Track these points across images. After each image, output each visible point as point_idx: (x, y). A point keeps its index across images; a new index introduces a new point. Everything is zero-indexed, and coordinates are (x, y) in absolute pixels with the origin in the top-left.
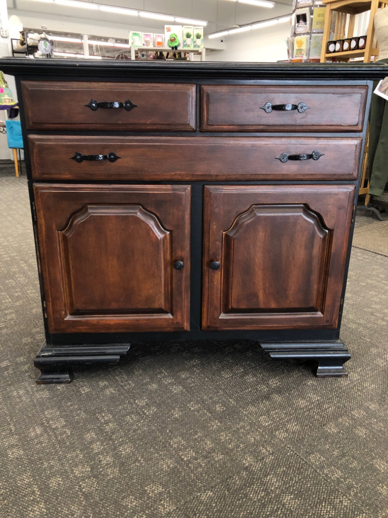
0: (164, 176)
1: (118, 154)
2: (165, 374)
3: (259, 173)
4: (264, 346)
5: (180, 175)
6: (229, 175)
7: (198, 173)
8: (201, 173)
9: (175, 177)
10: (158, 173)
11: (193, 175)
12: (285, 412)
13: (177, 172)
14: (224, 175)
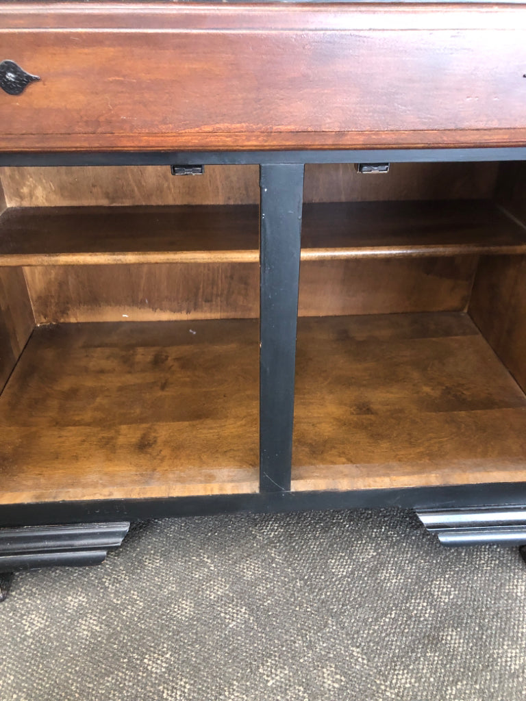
0: (180, 135)
1: (28, 69)
2: (209, 568)
3: (466, 125)
4: (426, 519)
5: (229, 132)
6: (377, 133)
7: (282, 128)
8: (292, 127)
9: (213, 139)
10: (163, 128)
11: (269, 133)
12: (478, 687)
13: (221, 126)
14: (362, 133)
